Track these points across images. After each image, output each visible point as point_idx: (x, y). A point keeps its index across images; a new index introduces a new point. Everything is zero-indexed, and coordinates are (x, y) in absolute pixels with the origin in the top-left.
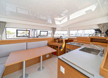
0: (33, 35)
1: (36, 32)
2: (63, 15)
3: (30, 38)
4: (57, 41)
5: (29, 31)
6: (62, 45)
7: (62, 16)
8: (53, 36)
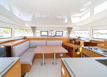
0: (51, 35)
1: (52, 32)
2: (83, 10)
3: (48, 37)
4: (73, 42)
5: (48, 31)
6: (80, 48)
7: (82, 12)
8: (69, 36)
